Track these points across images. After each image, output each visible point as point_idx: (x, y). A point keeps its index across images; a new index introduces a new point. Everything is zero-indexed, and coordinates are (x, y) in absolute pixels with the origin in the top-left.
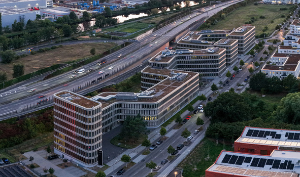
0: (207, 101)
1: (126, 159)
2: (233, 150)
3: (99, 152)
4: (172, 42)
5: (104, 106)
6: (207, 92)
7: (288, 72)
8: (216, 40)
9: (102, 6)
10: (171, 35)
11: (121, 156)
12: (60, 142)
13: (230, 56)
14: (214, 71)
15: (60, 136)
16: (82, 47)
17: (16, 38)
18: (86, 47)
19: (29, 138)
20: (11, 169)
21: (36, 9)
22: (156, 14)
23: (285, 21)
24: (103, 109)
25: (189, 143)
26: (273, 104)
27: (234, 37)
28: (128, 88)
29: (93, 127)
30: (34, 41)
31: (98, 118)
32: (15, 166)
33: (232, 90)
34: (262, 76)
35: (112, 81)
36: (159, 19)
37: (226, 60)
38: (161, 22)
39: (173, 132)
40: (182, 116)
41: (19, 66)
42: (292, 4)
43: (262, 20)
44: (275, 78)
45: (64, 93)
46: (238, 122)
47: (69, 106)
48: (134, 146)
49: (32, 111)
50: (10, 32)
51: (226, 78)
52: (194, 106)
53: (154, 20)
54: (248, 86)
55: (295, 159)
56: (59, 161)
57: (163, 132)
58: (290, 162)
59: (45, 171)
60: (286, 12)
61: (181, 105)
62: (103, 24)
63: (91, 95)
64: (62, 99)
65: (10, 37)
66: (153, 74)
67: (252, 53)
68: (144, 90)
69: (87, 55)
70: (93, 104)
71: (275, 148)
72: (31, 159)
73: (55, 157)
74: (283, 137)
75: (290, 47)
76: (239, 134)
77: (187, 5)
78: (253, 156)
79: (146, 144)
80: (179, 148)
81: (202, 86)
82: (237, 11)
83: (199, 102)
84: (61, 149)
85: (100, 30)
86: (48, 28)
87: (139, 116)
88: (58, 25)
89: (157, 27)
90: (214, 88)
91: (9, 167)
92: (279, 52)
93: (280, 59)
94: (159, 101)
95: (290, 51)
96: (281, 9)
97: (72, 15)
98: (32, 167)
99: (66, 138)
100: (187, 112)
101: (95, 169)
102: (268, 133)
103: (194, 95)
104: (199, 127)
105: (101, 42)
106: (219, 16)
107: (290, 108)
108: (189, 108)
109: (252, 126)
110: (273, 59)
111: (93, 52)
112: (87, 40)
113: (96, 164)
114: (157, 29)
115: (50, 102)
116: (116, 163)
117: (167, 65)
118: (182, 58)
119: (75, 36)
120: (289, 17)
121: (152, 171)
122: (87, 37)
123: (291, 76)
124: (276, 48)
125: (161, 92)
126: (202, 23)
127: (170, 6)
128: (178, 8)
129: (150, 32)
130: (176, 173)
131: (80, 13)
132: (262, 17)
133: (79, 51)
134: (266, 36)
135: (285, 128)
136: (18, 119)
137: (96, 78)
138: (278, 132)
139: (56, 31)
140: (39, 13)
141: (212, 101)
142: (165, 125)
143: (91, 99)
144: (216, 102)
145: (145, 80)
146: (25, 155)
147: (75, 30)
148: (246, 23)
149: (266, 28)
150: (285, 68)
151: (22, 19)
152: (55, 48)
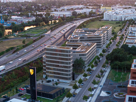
3: (73, 74)
14: (99, 45)
15: (51, 69)
36: (47, 27)
39: (95, 68)
42: (122, 21)
53: (44, 28)
64: (52, 48)
66: (73, 45)
85: (17, 33)
94: (87, 52)
106: (83, 26)
111: (24, 43)
113: (72, 80)
117: (78, 41)
118: (83, 38)
133: (14, 43)
134: (116, 33)
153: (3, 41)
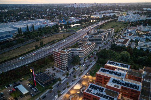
0: (97, 52)
1: (74, 69)
2: (104, 67)
3: (67, 67)
4: (88, 33)
5: (68, 53)
6: (98, 49)
7: (124, 44)
8: (101, 33)
9: (66, 21)
10: (87, 31)
11: (73, 68)
12: (56, 65)
13: (105, 38)
14: (100, 42)
15: (56, 63)
16: (60, 35)
17: (40, 33)
18: (62, 35)
19: (47, 64)
20: (43, 75)
21: (45, 23)
22: (83, 24)
23: (125, 28)
24: (67, 54)
25: (92, 64)
26: (117, 54)
27: (107, 32)
28: (74, 47)
29: (65, 59)
30: (45, 33)
31: (66, 56)
32: (44, 74)
33: (105, 49)
34: (115, 45)
35: (70, 45)
36: (84, 26)
37: (104, 39)
38: (85, 26)
39: (87, 60)
40: (90, 56)
41: (41, 42)
42: (128, 22)
43: (117, 27)
44: (119, 46)
45: (56, 49)
46: (106, 59)
47: (58, 53)
48: (76, 65)
49: (47, 56)
50: (37, 31)
51: (104, 45)
52: (93, 53)
53: (82, 26)
54: (110, 48)
55: (122, 73)
56: (56, 70)
57: (85, 61)
58: (120, 74)
59: (52, 74)
60: (126, 24)
61: (90, 53)
62: (67, 27)
63: (64, 49)
64: (55, 51)
65: (37, 33)
66: (82, 43)
67: (112, 37)
68: (79, 48)
69: (62, 37)
70: (65, 52)
71: (116, 68)
72: (48, 71)
73: (55, 69)
74: (119, 65)
75: (125, 36)
76: (106, 63)
77: (93, 21)
78: (110, 70)
79: (80, 64)
80: (89, 66)
81: (96, 47)
82: (109, 24)
83: (95, 52)
84: (56, 67)
85: (66, 29)
86: (50, 29)
87: (78, 56)
88: (53, 28)
89: (83, 28)
90: (100, 48)
91: (42, 74)
92: (122, 38)
93: (122, 40)
94: (83, 51)
95: (125, 38)
96: (124, 23)
97: (57, 25)
98: (49, 73)
99: (58, 63)
100: (91, 55)
101: (66, 72)
102: (115, 63)
103: (94, 49)
104: (95, 59)
105: (66, 33)
106: (103, 25)
107: (123, 56)
108: (92, 53)
109: (110, 60)
110: (119, 40)
111: (64, 36)
112: (62, 32)
113: (66, 71)
114: (83, 29)
115: (52, 52)
116: (71, 70)
117: (86, 40)
118: (91, 38)
119: (58, 31)
120: (126, 26)
121: (81, 73)
122: (62, 31)
123: (124, 46)
124: (120, 36)
125: (84, 48)
126: (97, 27)
127: (87, 21)
128: (90, 22)
129: (81, 29)
130: (88, 73)
131: (59, 24)
132: (117, 26)
133: (60, 36)
134: (118, 32)
135: (120, 62)
136: (43, 58)
137: (65, 44)
138: (118, 63)
139: (52, 30)
140: (46, 24)
141: (99, 52)
142: (85, 58)
143: (64, 51)
144: (100, 52)
145: (79, 45)
146: (46, 69)
147: (58, 30)
148: (112, 28)
149: (118, 29)
150: (123, 43)
151: (41, 26)
152: (52, 35)
153: (55, 34)
